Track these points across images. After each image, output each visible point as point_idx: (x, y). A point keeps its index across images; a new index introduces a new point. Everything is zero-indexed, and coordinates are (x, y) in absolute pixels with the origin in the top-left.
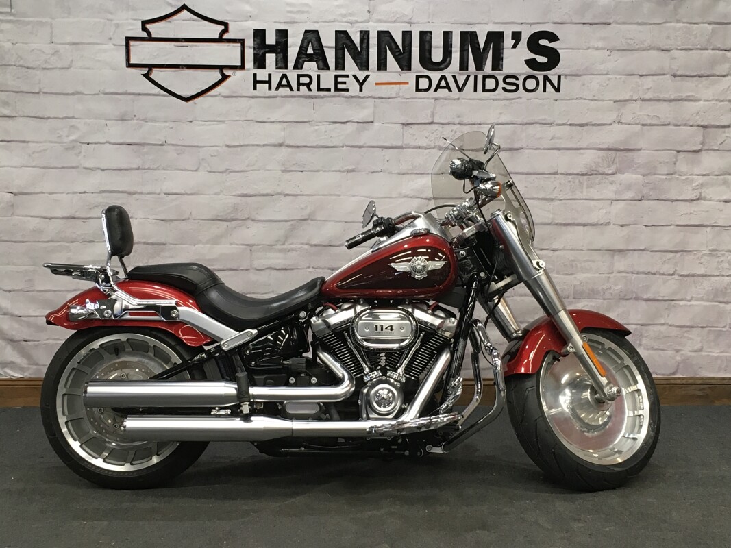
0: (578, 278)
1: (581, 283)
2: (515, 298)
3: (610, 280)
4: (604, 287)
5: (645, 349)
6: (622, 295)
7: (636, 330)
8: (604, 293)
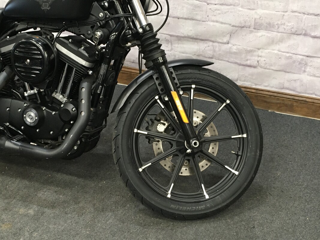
0: (258, 13)
1: (260, 17)
2: (209, 23)
3: (285, 17)
4: (279, 23)
5: (308, 75)
6: (294, 30)
7: (302, 60)
8: (279, 27)
